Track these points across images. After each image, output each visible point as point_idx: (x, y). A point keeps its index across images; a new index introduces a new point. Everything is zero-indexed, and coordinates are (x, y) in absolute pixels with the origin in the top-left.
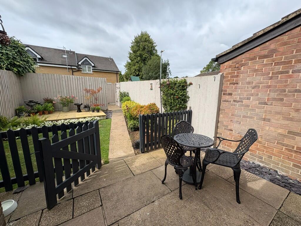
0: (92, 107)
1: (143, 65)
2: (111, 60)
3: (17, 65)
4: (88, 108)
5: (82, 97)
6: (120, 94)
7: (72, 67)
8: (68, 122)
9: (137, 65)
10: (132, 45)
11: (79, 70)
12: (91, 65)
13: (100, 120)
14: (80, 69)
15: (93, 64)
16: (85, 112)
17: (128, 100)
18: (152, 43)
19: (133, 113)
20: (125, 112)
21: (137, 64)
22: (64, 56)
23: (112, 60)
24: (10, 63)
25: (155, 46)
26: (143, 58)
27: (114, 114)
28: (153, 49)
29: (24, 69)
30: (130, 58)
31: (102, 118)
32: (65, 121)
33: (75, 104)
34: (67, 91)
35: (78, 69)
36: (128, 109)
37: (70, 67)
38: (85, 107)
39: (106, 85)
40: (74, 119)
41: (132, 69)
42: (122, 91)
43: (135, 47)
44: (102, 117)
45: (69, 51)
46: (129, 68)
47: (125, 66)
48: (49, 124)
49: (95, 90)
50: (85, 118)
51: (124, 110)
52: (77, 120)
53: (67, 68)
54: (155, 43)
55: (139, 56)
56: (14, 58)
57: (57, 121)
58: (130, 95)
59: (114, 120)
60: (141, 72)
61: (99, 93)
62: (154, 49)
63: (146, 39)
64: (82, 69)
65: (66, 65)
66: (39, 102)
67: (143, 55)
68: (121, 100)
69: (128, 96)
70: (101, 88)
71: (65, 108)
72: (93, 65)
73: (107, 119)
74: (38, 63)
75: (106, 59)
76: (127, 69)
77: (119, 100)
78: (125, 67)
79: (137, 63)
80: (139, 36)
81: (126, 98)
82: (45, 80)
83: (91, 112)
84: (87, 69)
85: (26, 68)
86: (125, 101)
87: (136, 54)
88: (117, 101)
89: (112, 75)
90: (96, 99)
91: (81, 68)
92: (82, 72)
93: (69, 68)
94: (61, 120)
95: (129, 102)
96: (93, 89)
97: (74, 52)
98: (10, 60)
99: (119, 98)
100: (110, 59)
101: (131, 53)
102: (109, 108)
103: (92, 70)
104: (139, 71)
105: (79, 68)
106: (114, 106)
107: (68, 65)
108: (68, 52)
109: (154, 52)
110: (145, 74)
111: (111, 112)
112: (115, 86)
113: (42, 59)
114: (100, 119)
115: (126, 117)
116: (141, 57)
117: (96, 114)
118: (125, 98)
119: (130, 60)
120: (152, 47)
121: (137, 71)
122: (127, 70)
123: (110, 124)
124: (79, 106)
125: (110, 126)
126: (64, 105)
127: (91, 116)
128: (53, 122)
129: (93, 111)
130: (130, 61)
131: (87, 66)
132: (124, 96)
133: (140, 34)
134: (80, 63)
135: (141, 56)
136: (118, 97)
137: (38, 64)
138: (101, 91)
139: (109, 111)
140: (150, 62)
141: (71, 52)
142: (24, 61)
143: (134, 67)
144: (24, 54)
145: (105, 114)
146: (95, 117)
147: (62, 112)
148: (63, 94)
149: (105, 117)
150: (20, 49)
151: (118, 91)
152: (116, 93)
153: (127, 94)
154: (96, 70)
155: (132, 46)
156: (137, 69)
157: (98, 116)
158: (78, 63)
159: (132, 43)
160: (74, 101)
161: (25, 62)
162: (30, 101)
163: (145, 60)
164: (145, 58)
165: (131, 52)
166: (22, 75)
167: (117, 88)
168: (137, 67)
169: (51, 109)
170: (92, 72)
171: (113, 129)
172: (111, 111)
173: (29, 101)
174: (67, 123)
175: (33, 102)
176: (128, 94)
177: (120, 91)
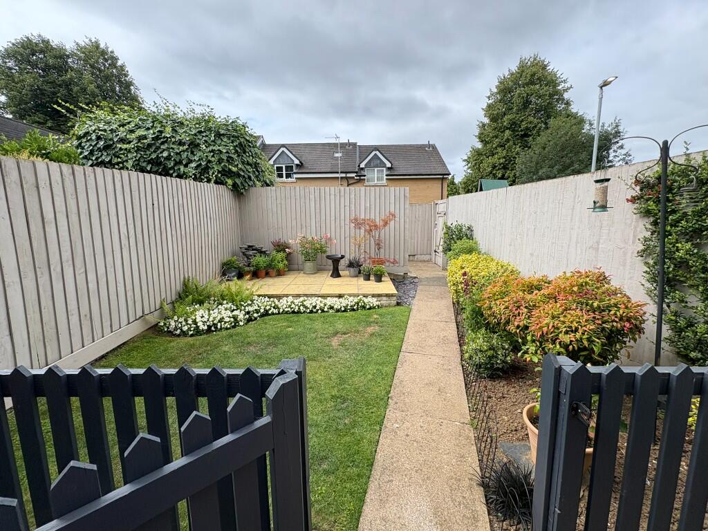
0: (366, 266)
1: (518, 149)
2: (431, 149)
3: (234, 172)
4: (357, 270)
5: (346, 239)
6: (445, 230)
7: (349, 175)
8: (300, 304)
9: (501, 152)
10: (491, 101)
11: (360, 180)
12: (383, 165)
13: (378, 306)
14: (362, 178)
15: (390, 162)
16: (348, 277)
17: (470, 251)
18: (553, 81)
19: (490, 308)
20: (456, 291)
21: (499, 149)
22: (336, 155)
23: (434, 147)
24: (223, 170)
25: (566, 90)
26: (522, 131)
27: (422, 290)
28: (558, 100)
29: (245, 180)
30: (481, 137)
31: (384, 301)
32: (295, 301)
33: (328, 257)
34: (317, 225)
35: (358, 178)
36: (468, 284)
37: (344, 175)
38: (351, 265)
39: (407, 206)
40: (316, 298)
41: (484, 165)
42: (453, 221)
43: (500, 106)
44: (384, 298)
45: (346, 144)
46: (476, 164)
47: (465, 160)
48: (260, 305)
49: (377, 220)
50: (340, 296)
51: (454, 284)
52: (321, 302)
53: (338, 178)
54: (565, 81)
55: (507, 128)
56: (230, 160)
57: (279, 297)
58: (478, 235)
59: (419, 311)
60: (511, 170)
61: (387, 228)
62: (561, 99)
63: (533, 75)
64: (365, 178)
65: (338, 173)
66: (263, 250)
67: (522, 121)
68: (448, 249)
69: (470, 238)
70: (394, 216)
71: (309, 265)
72: (389, 165)
73: (398, 304)
74: (295, 173)
75: (420, 148)
76: (469, 168)
77: (441, 248)
78: (465, 163)
79: (501, 146)
80: (512, 74)
81: (464, 243)
82: (279, 202)
83: (361, 280)
84: (376, 176)
85: (250, 178)
86: (457, 255)
87: (500, 125)
88: (435, 251)
89: (430, 184)
90: (378, 244)
91: (365, 176)
92: (366, 183)
93: (342, 178)
94: (287, 296)
95: (474, 256)
96: (372, 217)
97: (354, 145)
98: (223, 164)
99: (442, 243)
100: (429, 146)
101: (484, 125)
102: (411, 269)
103: (385, 177)
104: (505, 168)
105: (360, 176)
106: (426, 264)
107: (341, 172)
108: (343, 145)
109: (561, 107)
110: (524, 173)
111: (414, 282)
112: (435, 209)
113: (300, 166)
114: (378, 303)
115: (458, 308)
116: (513, 131)
117: (372, 287)
118: (458, 245)
119: (482, 141)
120: (551, 96)
121: (499, 169)
122: (469, 171)
123: (403, 327)
124: (336, 261)
125: (402, 335)
126: (308, 257)
127: (355, 292)
128: (272, 299)
129: (367, 278)
130: (479, 145)
131: (376, 169)
132: (458, 239)
133: (514, 68)
134: (362, 165)
135: (513, 126)
136: (438, 240)
137: (295, 176)
138: (392, 223)
139: (411, 277)
140: (541, 140)
141: (350, 144)
142: (248, 164)
143: (490, 160)
144: (250, 149)
145: (394, 291)
146: (366, 296)
147: (302, 274)
148: (309, 231)
149: (395, 298)
150: (242, 140)
151: (440, 222)
152: (435, 227)
153: (468, 232)
154: (394, 176)
155: (489, 106)
156: (500, 164)
157: (373, 296)
158: (359, 166)
159: (489, 97)
160: (328, 249)
161: (251, 165)
162: (249, 246)
163: (526, 135)
164: (527, 129)
165: (486, 121)
166: (242, 193)
167: (437, 216)
168: (499, 159)
169: (281, 265)
170: (385, 181)
171: (410, 348)
172: (415, 278)
173: (246, 247)
174: (298, 305)
175: (253, 250)
176: (472, 231)
177: (445, 224)
